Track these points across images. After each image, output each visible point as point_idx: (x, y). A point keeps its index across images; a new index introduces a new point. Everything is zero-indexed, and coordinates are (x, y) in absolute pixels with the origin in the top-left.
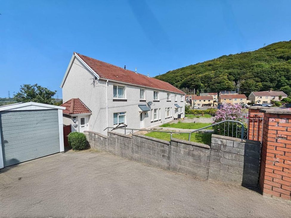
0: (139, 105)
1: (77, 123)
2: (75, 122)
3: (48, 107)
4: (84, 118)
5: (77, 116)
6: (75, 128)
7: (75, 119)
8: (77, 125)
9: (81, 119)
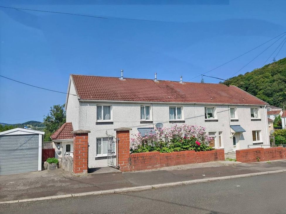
0: (138, 129)
1: (61, 150)
2: (59, 149)
3: (30, 132)
4: (70, 145)
5: (62, 142)
6: (58, 155)
7: (59, 145)
8: (61, 152)
9: (67, 145)
